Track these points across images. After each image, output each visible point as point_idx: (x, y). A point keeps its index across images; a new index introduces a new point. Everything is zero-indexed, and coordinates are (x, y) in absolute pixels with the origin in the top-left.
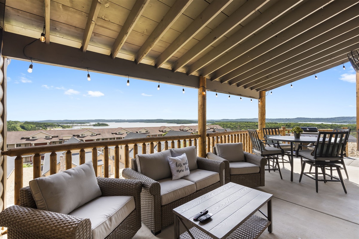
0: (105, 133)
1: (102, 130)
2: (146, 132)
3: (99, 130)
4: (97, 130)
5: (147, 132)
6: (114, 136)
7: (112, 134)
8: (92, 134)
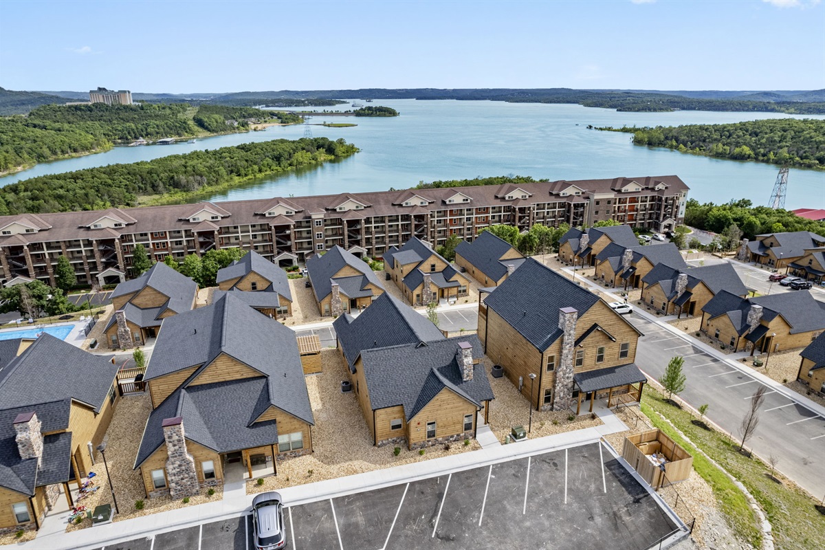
0: (380, 204)
1: (374, 197)
2: (464, 200)
3: (370, 197)
4: (365, 197)
5: (467, 200)
6: (396, 211)
7: (393, 205)
8: (357, 207)
